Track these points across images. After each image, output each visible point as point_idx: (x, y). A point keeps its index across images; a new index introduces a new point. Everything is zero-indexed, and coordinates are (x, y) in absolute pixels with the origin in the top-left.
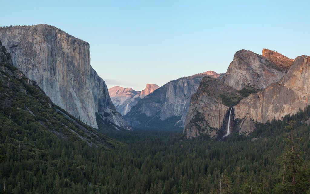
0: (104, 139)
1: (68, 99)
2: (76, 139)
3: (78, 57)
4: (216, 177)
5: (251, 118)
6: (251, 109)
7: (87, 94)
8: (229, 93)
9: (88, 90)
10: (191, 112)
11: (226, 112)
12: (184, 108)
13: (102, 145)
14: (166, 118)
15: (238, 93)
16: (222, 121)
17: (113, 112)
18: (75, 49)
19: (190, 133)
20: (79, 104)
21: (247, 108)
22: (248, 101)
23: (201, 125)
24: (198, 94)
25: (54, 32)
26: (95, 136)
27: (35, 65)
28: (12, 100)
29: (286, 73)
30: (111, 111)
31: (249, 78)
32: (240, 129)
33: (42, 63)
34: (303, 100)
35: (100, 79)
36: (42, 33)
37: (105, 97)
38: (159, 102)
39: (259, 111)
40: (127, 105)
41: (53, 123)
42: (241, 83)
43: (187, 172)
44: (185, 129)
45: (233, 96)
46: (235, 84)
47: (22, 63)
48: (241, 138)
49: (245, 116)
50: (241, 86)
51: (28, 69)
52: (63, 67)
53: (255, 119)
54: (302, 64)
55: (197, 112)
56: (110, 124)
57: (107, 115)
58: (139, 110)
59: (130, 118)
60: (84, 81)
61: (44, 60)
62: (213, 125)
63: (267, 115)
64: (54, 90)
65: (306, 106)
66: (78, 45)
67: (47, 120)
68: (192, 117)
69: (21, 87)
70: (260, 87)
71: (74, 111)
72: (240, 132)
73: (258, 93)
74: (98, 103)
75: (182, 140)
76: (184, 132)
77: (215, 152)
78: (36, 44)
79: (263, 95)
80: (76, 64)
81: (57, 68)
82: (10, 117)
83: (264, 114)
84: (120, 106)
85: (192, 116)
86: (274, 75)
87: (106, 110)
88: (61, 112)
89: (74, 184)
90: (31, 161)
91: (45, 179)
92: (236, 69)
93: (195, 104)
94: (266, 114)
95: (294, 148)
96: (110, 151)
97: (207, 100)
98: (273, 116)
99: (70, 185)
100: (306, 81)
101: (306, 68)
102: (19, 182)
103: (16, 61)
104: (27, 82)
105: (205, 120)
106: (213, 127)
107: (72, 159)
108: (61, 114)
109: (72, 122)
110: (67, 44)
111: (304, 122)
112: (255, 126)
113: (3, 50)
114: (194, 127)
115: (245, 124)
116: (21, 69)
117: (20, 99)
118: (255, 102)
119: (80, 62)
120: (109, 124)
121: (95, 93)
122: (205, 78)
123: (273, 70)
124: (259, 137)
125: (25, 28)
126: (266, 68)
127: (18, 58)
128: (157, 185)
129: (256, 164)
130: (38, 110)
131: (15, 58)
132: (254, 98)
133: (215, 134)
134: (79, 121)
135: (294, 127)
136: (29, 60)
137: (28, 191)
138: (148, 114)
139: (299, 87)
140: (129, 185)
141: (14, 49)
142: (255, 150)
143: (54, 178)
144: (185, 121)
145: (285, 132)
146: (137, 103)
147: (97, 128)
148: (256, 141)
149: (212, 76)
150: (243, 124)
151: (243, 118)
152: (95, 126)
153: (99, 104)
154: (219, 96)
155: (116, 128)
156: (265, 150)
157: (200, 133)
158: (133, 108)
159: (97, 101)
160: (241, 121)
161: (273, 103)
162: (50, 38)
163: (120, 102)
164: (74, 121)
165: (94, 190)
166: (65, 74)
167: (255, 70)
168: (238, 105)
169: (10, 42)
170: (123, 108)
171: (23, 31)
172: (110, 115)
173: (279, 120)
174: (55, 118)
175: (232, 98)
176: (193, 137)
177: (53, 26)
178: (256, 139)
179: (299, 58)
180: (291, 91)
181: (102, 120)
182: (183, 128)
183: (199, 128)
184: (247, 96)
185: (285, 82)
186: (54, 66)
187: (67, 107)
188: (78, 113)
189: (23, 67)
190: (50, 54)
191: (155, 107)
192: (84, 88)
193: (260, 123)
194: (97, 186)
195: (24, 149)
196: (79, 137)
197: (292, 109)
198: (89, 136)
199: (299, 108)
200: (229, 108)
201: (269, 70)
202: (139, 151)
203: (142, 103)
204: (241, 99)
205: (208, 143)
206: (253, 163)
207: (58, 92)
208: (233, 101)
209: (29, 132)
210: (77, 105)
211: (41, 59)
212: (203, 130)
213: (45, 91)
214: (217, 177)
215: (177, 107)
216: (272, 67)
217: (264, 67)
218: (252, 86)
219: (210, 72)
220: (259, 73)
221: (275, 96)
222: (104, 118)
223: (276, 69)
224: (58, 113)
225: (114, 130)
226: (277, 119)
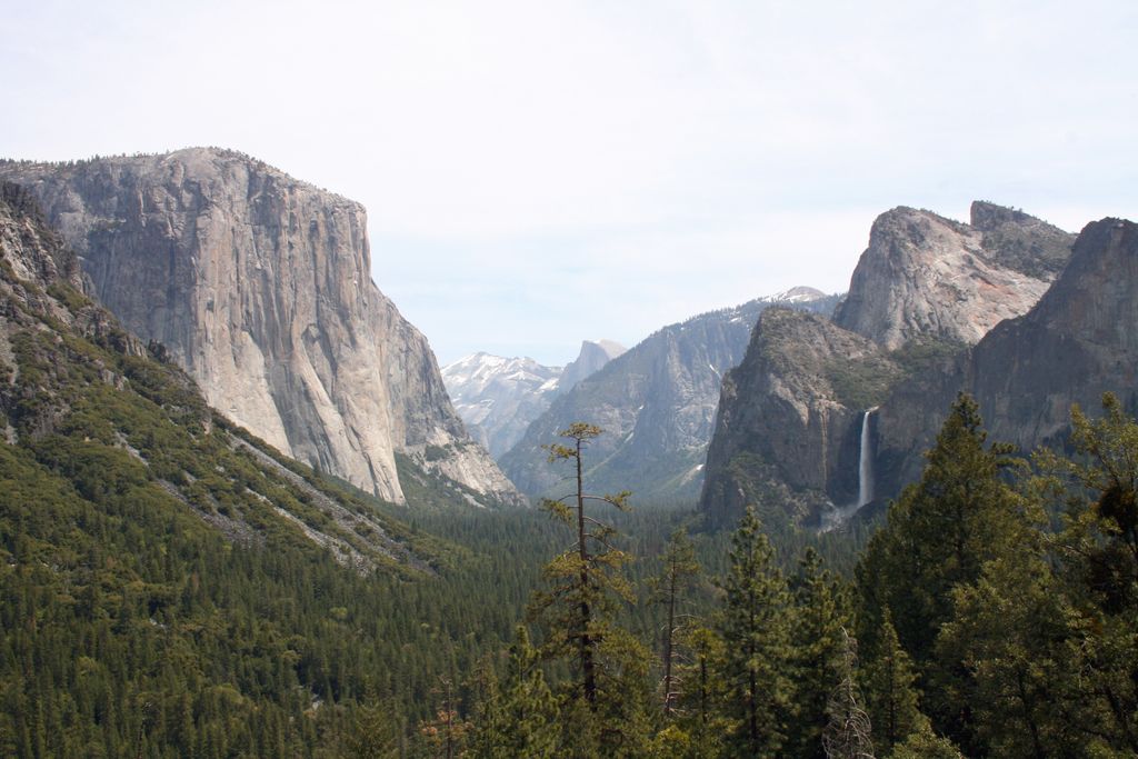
1: (295, 402)
7: (363, 383)
8: (855, 361)
9: (365, 371)
15: (889, 359)
17: (457, 445)
18: (316, 229)
20: (333, 421)
21: (921, 410)
22: (924, 386)
25: (240, 173)
27: (178, 289)
30: (449, 439)
33: (202, 282)
34: (1114, 377)
35: (407, 330)
37: (429, 391)
42: (900, 323)
45: (869, 372)
46: (877, 327)
47: (133, 284)
49: (915, 441)
50: (897, 336)
51: (153, 304)
54: (1106, 249)
56: (449, 485)
57: (434, 453)
58: (555, 434)
59: (524, 463)
61: (209, 272)
62: (803, 476)
64: (246, 372)
66: (324, 215)
70: (966, 335)
74: (403, 411)
82: (56, 470)
84: (482, 422)
86: (1013, 293)
87: (432, 438)
92: (878, 275)
98: (1014, 437)
100: (1124, 306)
103: (112, 278)
106: (802, 483)
116: (132, 304)
118: (949, 389)
120: (442, 486)
121: (392, 379)
122: (771, 312)
123: (1010, 274)
126: (983, 267)
127: (119, 268)
131: (108, 266)
132: (942, 374)
136: (155, 272)
139: (1098, 331)
141: (106, 235)
147: (401, 501)
151: (909, 445)
152: (393, 494)
153: (408, 418)
154: (822, 374)
155: (470, 498)
159: (402, 405)
160: (900, 457)
161: (1009, 392)
167: (948, 275)
168: (889, 402)
171: (134, 173)
172: (447, 454)
175: (868, 379)
180: (1071, 346)
181: (418, 470)
184: (919, 369)
189: (136, 296)
192: (352, 362)
200: (856, 412)
201: (996, 273)
204: (900, 379)
207: (259, 378)
208: (873, 389)
210: (328, 422)
211: (196, 269)
215: (689, 417)
216: (1007, 265)
217: (979, 263)
218: (938, 335)
219: (801, 290)
220: (960, 285)
221: (1017, 365)
222: (427, 466)
223: (1019, 270)
224: (240, 451)
225: (461, 508)
226: (1026, 447)
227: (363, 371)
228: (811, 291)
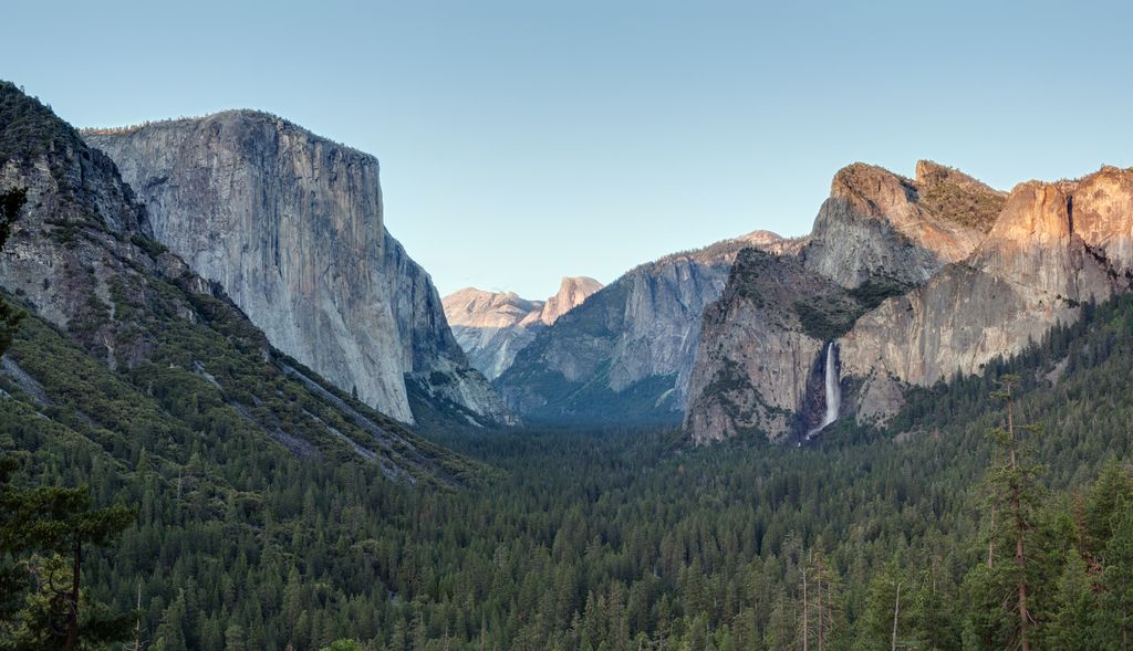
0: (432, 455)
1: (318, 333)
2: (345, 458)
3: (344, 202)
4: (789, 560)
5: (890, 373)
6: (891, 345)
7: (377, 316)
8: (820, 298)
9: (378, 305)
10: (705, 360)
11: (813, 357)
12: (684, 348)
13: (427, 475)
14: (629, 383)
15: (849, 296)
16: (802, 386)
17: (458, 371)
18: (335, 179)
19: (705, 426)
20: (351, 349)
21: (877, 340)
22: (880, 320)
23: (737, 402)
24: (724, 306)
25: (269, 132)
26: (404, 448)
27: (218, 234)
28: (154, 340)
29: (987, 232)
30: (452, 366)
31: (879, 251)
32: (860, 407)
33: (237, 228)
34: (1036, 313)
35: (414, 270)
36: (235, 138)
37: (433, 322)
38: (603, 332)
39: (914, 349)
40: (503, 348)
41: (275, 410)
42: (857, 265)
43: (700, 551)
44: (690, 416)
45: (832, 308)
46: (837, 269)
47: (180, 231)
48: (864, 435)
49: (873, 368)
50: (855, 276)
51: (197, 249)
52: (300, 235)
53: (902, 375)
54: (1031, 207)
55: (725, 359)
56: (452, 406)
57: (439, 379)
58: (541, 361)
59: (512, 388)
60: (364, 277)
61: (244, 220)
62: (775, 399)
63: (938, 360)
64: (276, 307)
65: (1047, 332)
66: (343, 167)
67: (258, 401)
68: (708, 376)
69: (177, 302)
70: (914, 277)
71: (338, 370)
72: (859, 417)
73: (909, 296)
74: (410, 341)
75: (679, 452)
76: (685, 426)
77: (786, 484)
78: (218, 170)
79: (924, 302)
80: (340, 225)
81: (282, 241)
82: (149, 392)
83: (928, 360)
84: (482, 351)
85: (711, 373)
86: (953, 241)
87: (436, 365)
88: (300, 374)
89: (344, 597)
90: (213, 526)
91: (258, 582)
92: (838, 223)
93: (717, 334)
94: (933, 358)
95: (1017, 456)
96: (455, 493)
97: (753, 322)
98: (956, 364)
99: (333, 601)
100: (1044, 255)
101: (1042, 217)
102: (181, 590)
103: (162, 226)
104: (195, 287)
105: (749, 386)
106: (774, 405)
107: (338, 520)
108: (299, 381)
109: (333, 405)
110: (309, 165)
111: (1042, 376)
112: (904, 398)
113: (125, 195)
114: (718, 408)
115: (871, 391)
116: (179, 248)
117: (176, 340)
118: (901, 323)
119: (351, 218)
120: (450, 410)
121: (400, 312)
122: (746, 254)
123: (948, 224)
124: (916, 430)
125: (184, 124)
126: (928, 217)
127: (168, 217)
128: (607, 598)
129: (910, 512)
130: (231, 371)
131: (159, 216)
132: (897, 309)
133: (783, 428)
134: (353, 401)
135: (1016, 395)
136: (198, 220)
137: (209, 616)
138: (571, 372)
139: (1025, 275)
140: (516, 599)
141: (156, 189)
142: (906, 470)
143: (285, 579)
144: (687, 391)
145: (992, 410)
146: (533, 338)
147: (411, 421)
148: (909, 443)
149: (767, 246)
150: (867, 391)
151: (867, 372)
152: (403, 414)
153: (414, 347)
154: (792, 309)
155: (470, 419)
156: (935, 467)
157: (736, 428)
158: (522, 354)
159: (409, 335)
160: (860, 382)
161: (952, 325)
162: (260, 148)
163: (479, 337)
164: (339, 402)
165: (409, 618)
166: (308, 258)
167: (898, 225)
168: (850, 334)
169: (145, 171)
170: (490, 355)
171: (179, 134)
172: (449, 379)
173: (973, 376)
174: (281, 393)
175: (832, 313)
176: (714, 441)
177: (268, 114)
178: (908, 435)
179: (1022, 188)
180: (1003, 287)
181: (427, 395)
182: (683, 413)
183: (733, 412)
184: (875, 305)
185: (984, 260)
186: (275, 233)
187: (315, 357)
188: (351, 377)
189: (182, 242)
190: (260, 199)
191: (590, 350)
192: (367, 297)
193: (917, 386)
194: (416, 603)
195: (194, 490)
196: (356, 450)
197: (1008, 339)
198: (388, 447)
199: (1026, 338)
200: (821, 343)
201: (939, 224)
202: (544, 492)
203: (550, 338)
204: (859, 314)
205: (762, 457)
206: (900, 512)
207: (287, 312)
208: (834, 322)
209: (207, 438)
210: (347, 350)
211: (233, 216)
212: (747, 417)
213: (249, 313)
214: (795, 561)
215: (662, 346)
216: (947, 215)
218: (891, 276)
219: (759, 234)
221: (958, 303)
222: (432, 390)
223: (957, 220)
225: (464, 428)
226: (966, 373)
227: (376, 306)
228: (769, 234)
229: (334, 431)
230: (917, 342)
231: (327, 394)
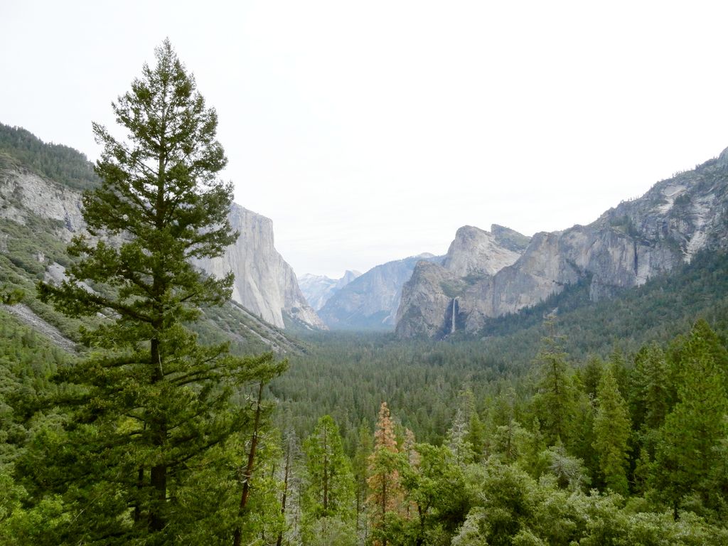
0: (293, 341)
2: (257, 342)
5: (480, 312)
6: (480, 300)
8: (450, 280)
10: (403, 305)
11: (448, 305)
12: (394, 300)
13: (291, 349)
14: (372, 313)
15: (463, 280)
16: (443, 316)
17: (303, 307)
21: (474, 298)
22: (476, 290)
23: (416, 322)
24: (412, 283)
26: (282, 338)
30: (300, 305)
32: (467, 326)
34: (543, 288)
35: (286, 265)
37: (293, 287)
38: (362, 293)
39: (490, 302)
40: (321, 298)
41: (228, 322)
42: (466, 267)
45: (455, 284)
46: (458, 268)
48: (468, 337)
49: (473, 309)
50: (465, 271)
53: (485, 313)
54: (541, 243)
55: (411, 304)
56: (300, 322)
57: (295, 310)
58: (336, 304)
59: (325, 314)
62: (432, 321)
63: (500, 307)
66: (258, 223)
67: (220, 319)
71: (254, 306)
72: (467, 330)
74: (284, 295)
77: (437, 356)
80: (256, 247)
83: (496, 307)
84: (312, 299)
85: (405, 310)
86: (507, 257)
87: (294, 304)
92: (458, 250)
94: (498, 306)
98: (508, 309)
100: (547, 263)
101: (546, 247)
105: (421, 315)
106: (431, 324)
108: (238, 311)
109: (252, 320)
110: (244, 221)
111: (546, 315)
112: (485, 322)
114: (408, 324)
115: (472, 319)
118: (485, 291)
119: (261, 245)
120: (298, 322)
121: (280, 283)
122: (420, 262)
123: (505, 250)
124: (490, 336)
126: (495, 247)
132: (483, 285)
133: (435, 333)
134: (260, 319)
138: (348, 308)
139: (539, 272)
144: (395, 317)
146: (333, 295)
147: (284, 327)
148: (487, 342)
149: (429, 259)
150: (469, 319)
151: (470, 311)
152: (281, 324)
153: (285, 297)
154: (439, 284)
155: (308, 327)
157: (415, 333)
158: (329, 301)
159: (283, 293)
160: (467, 315)
161: (506, 292)
163: (311, 294)
164: (255, 319)
167: (483, 250)
168: (463, 295)
170: (316, 301)
172: (299, 310)
173: (515, 314)
175: (455, 287)
178: (487, 338)
179: (537, 235)
180: (528, 277)
181: (289, 316)
182: (393, 326)
183: (414, 326)
184: (473, 284)
185: (520, 265)
187: (244, 301)
188: (259, 309)
192: (266, 277)
193: (491, 317)
196: (262, 339)
197: (530, 299)
198: (275, 338)
199: (539, 298)
200: (451, 298)
201: (500, 250)
203: (341, 294)
204: (467, 287)
208: (456, 290)
210: (258, 298)
212: (420, 328)
215: (385, 298)
216: (504, 247)
217: (494, 246)
218: (480, 272)
219: (426, 254)
220: (487, 254)
221: (509, 283)
222: (292, 315)
223: (508, 249)
224: (235, 309)
225: (305, 330)
226: (512, 312)
227: (270, 280)
228: (430, 254)
229: (253, 331)
230: (491, 299)
231: (250, 316)
